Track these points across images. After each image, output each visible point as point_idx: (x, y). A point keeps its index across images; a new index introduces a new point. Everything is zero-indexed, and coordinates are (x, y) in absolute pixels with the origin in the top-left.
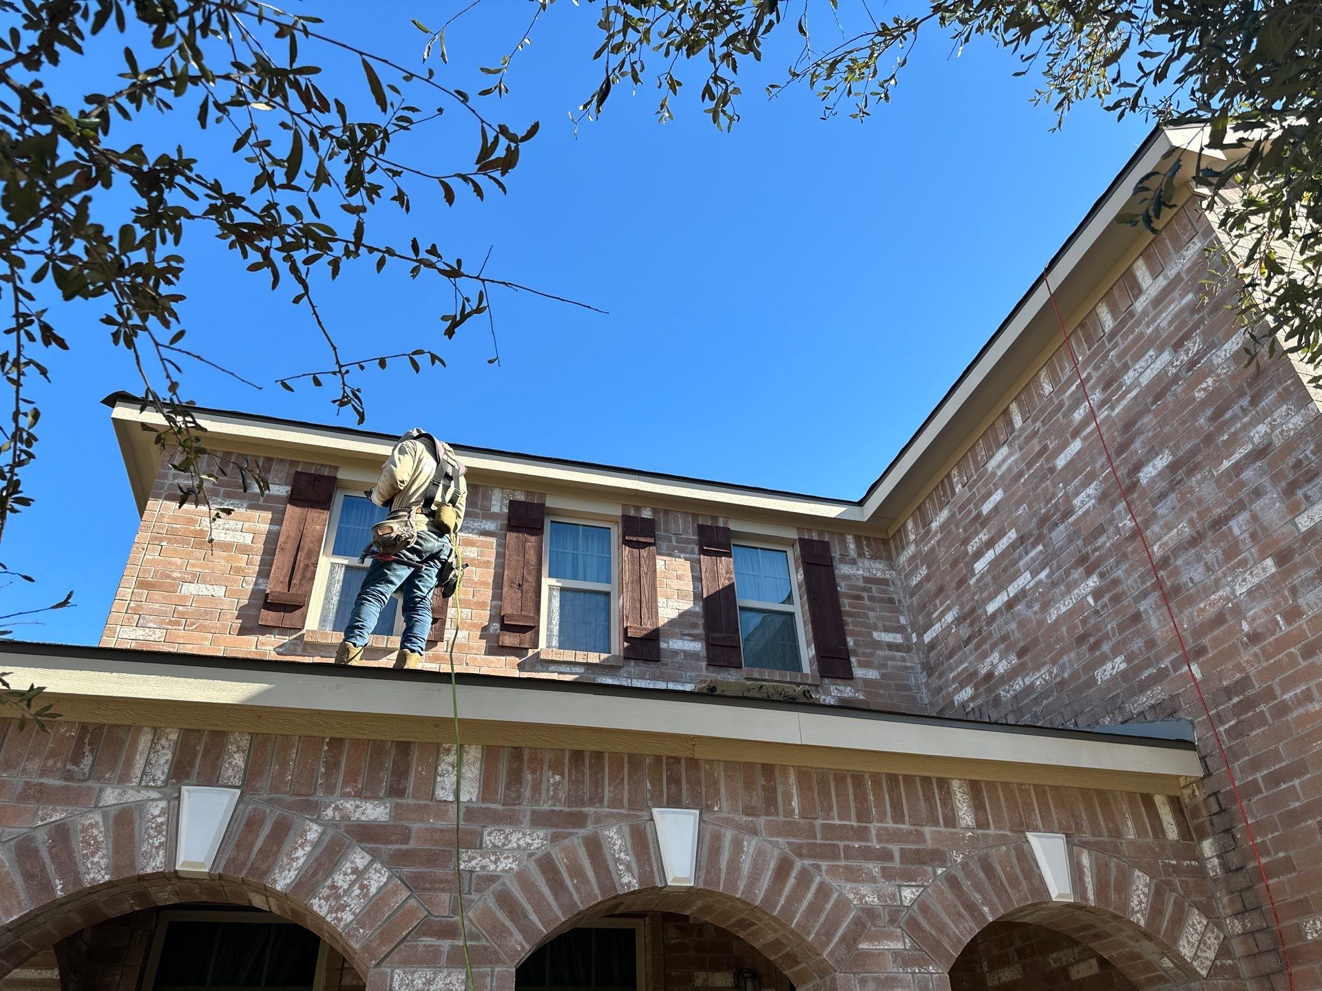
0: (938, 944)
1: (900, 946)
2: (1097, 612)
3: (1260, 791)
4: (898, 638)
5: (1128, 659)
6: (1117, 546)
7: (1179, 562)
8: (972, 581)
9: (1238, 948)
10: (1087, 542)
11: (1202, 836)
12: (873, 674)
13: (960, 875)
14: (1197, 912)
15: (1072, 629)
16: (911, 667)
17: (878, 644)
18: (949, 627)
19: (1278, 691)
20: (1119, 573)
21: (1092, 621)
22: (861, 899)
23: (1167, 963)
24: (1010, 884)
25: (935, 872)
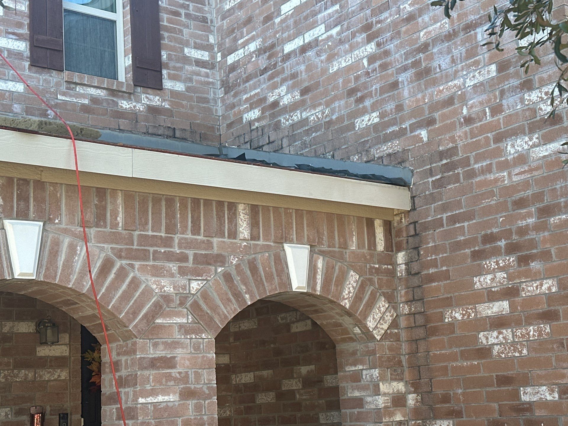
0: (211, 319)
1: (184, 321)
2: (368, 74)
3: (442, 226)
4: (204, 56)
5: (381, 116)
6: (395, 24)
7: (435, 50)
8: (277, 20)
9: (403, 323)
10: (374, 13)
11: (399, 250)
12: (179, 87)
13: (234, 273)
14: (383, 299)
15: (347, 82)
16: (212, 83)
17: (187, 60)
18: (251, 55)
19: (472, 162)
20: (391, 46)
21: (363, 80)
22: (161, 289)
23: (357, 330)
24: (266, 279)
25: (216, 270)
